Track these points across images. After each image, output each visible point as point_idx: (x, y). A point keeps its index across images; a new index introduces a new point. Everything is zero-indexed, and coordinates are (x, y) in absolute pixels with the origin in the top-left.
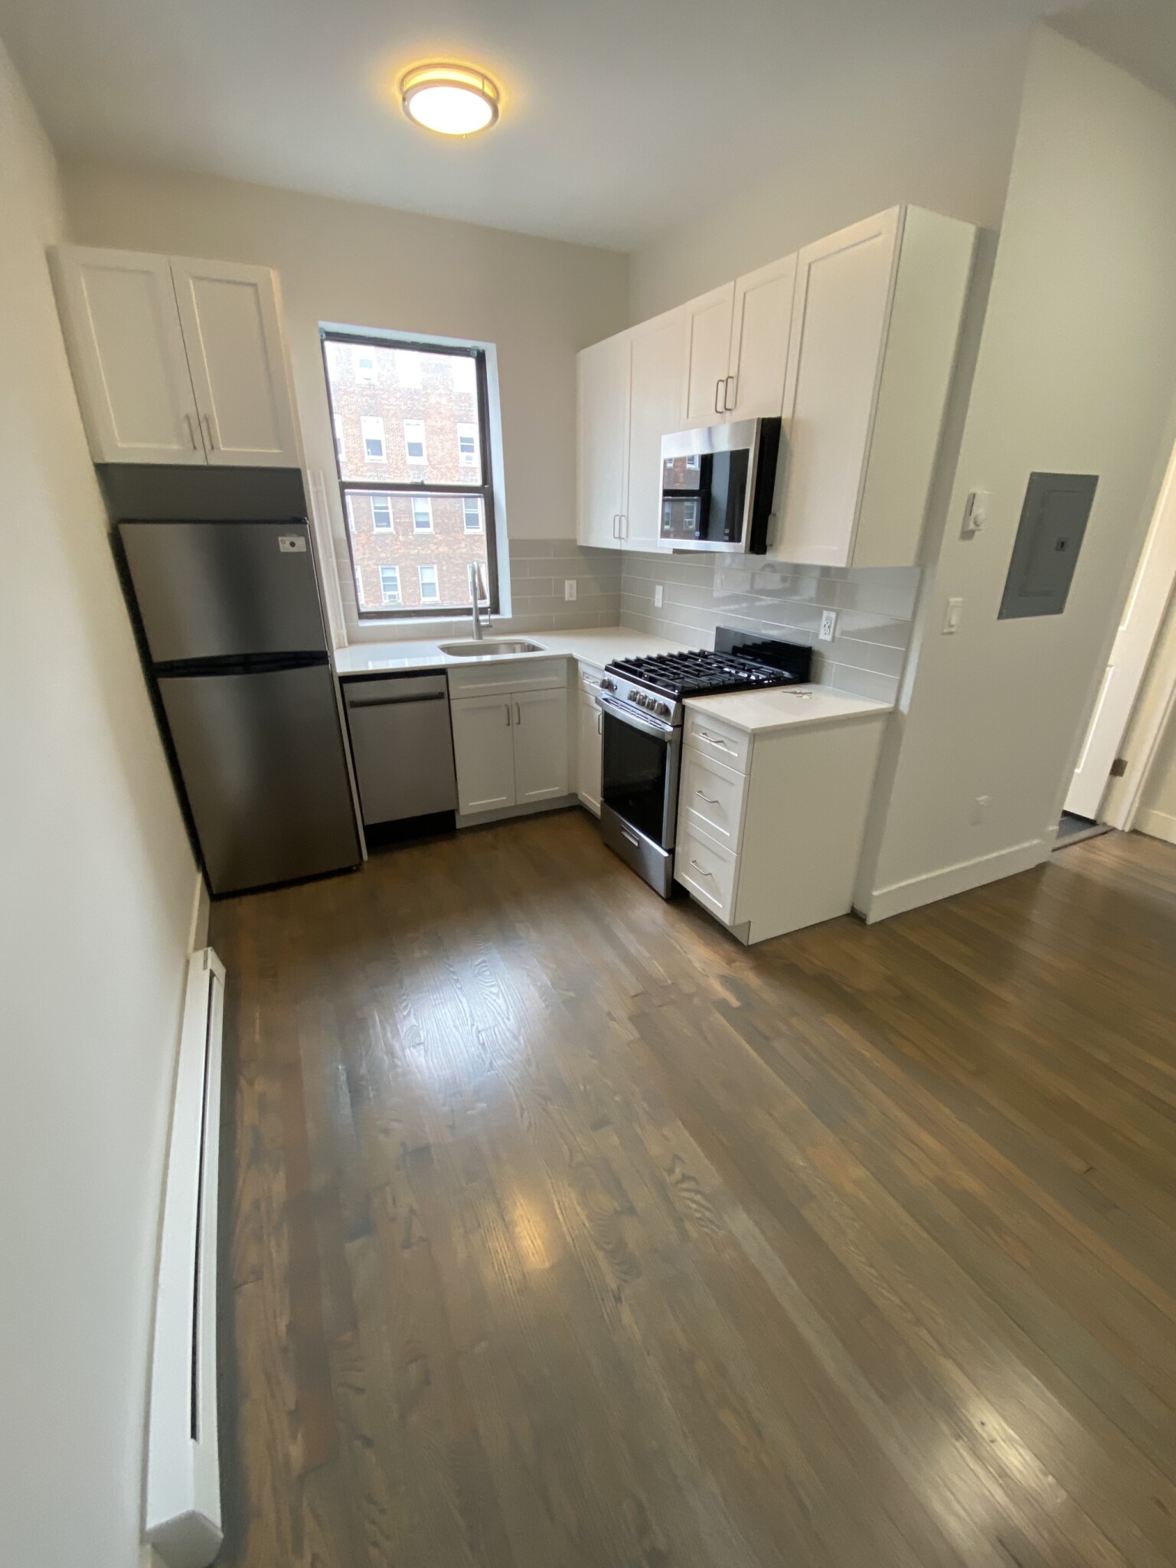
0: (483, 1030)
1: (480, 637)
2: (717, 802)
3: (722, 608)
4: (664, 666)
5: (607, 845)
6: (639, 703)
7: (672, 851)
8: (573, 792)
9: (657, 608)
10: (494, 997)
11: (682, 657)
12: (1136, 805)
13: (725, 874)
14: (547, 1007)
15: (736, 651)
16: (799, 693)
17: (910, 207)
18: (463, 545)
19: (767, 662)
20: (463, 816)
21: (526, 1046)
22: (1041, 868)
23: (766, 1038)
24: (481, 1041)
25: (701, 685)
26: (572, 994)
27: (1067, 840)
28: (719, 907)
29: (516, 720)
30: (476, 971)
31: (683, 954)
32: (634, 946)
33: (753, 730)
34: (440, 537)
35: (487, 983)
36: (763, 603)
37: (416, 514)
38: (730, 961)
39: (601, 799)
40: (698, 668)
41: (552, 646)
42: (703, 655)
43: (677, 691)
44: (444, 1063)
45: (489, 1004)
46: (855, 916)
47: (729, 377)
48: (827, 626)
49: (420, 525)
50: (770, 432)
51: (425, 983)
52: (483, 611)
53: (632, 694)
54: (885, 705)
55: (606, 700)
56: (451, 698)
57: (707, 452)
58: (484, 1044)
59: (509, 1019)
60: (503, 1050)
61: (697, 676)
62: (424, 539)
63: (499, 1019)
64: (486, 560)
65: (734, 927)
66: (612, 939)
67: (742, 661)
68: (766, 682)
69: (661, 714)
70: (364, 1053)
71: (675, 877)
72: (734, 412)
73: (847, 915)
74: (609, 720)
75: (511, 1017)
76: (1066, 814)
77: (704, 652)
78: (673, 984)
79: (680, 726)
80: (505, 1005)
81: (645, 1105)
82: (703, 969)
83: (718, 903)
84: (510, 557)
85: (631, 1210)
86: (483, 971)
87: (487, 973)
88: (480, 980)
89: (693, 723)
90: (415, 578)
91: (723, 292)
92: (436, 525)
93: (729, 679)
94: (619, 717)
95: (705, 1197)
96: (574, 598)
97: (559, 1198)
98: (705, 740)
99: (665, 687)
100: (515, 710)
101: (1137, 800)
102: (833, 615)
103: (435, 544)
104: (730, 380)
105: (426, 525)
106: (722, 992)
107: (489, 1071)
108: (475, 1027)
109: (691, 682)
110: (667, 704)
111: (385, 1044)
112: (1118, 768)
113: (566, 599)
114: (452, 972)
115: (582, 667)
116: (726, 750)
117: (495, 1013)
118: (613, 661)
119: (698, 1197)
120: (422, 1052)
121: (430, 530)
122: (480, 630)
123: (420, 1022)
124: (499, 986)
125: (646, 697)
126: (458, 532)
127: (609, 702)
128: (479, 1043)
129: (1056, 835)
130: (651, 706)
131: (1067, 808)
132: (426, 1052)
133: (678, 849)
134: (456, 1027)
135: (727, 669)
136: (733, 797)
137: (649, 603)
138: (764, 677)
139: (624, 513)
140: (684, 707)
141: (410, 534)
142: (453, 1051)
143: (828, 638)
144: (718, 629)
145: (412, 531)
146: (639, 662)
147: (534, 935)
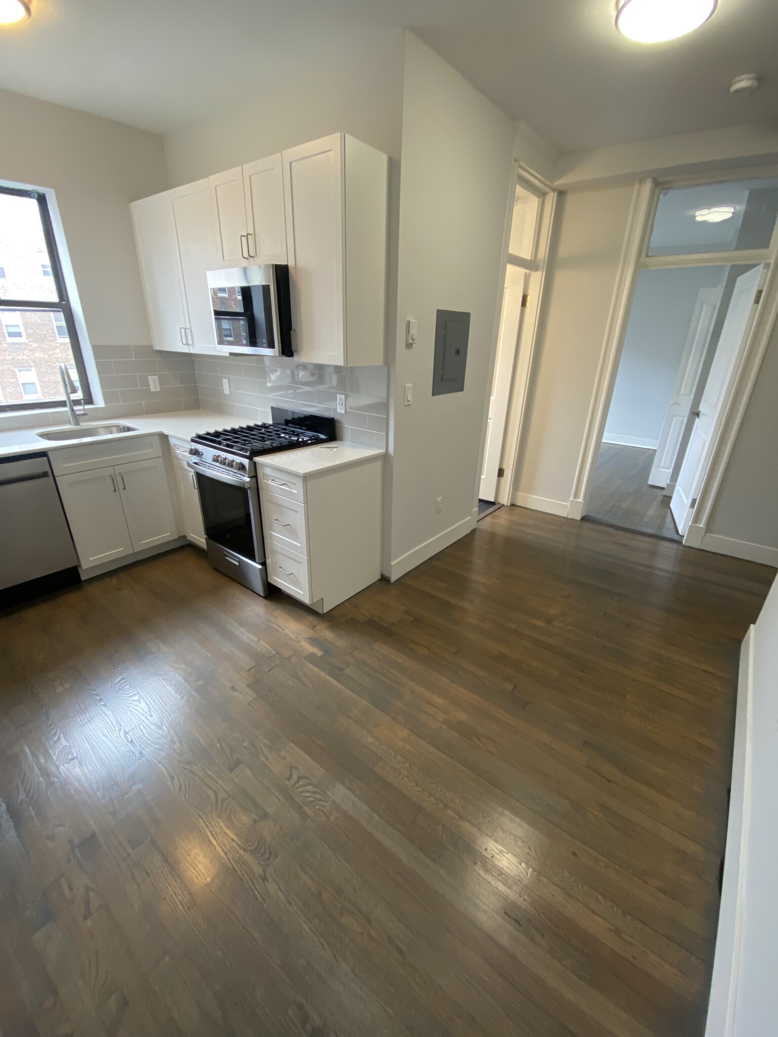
0: (129, 731)
1: (77, 424)
2: (289, 525)
3: (273, 394)
4: (237, 436)
5: (216, 569)
6: (221, 463)
7: (264, 564)
8: (181, 535)
9: (226, 394)
10: (136, 703)
11: (249, 428)
12: (511, 491)
13: (302, 571)
14: (182, 698)
15: (287, 422)
16: (331, 448)
17: (347, 135)
18: (58, 351)
19: (309, 429)
20: (87, 569)
21: (169, 731)
22: (473, 532)
23: (342, 670)
24: (130, 739)
25: (265, 447)
26: (201, 682)
27: (482, 515)
28: (301, 594)
29: (121, 487)
30: (117, 688)
31: (281, 631)
32: (246, 636)
33: (304, 474)
34: (35, 345)
35: (128, 694)
36: (301, 390)
37: (7, 326)
38: (313, 627)
39: (206, 536)
40: (262, 435)
41: (144, 426)
42: (265, 426)
43: (248, 453)
44: (99, 766)
45: (133, 710)
46: (384, 579)
47: (248, 234)
48: (341, 403)
49: (11, 335)
50: (282, 274)
51: (70, 710)
52: (77, 402)
53: (215, 457)
54: (381, 451)
55: (196, 463)
56: (56, 474)
57: (245, 284)
58: (132, 741)
59: (151, 716)
60: (150, 740)
61: (262, 441)
62: (18, 346)
63: (143, 718)
64: (73, 362)
65: (313, 604)
66: (228, 635)
67: (292, 429)
68: (310, 442)
69: (239, 469)
70: (20, 783)
71: (269, 581)
72: (256, 259)
73: (379, 580)
74: (201, 479)
75: (153, 714)
76: (480, 501)
77: (265, 424)
78: (276, 653)
79: (255, 477)
80: (146, 706)
81: (267, 742)
82: (296, 638)
83: (300, 591)
84: (95, 359)
85: (265, 816)
86: (123, 687)
87: (128, 687)
88: (122, 694)
89: (263, 474)
90: (12, 380)
91: (233, 173)
92: (28, 336)
93: (285, 442)
94: (208, 475)
95: (315, 786)
96: (158, 389)
97: (211, 829)
98: (273, 484)
99: (240, 450)
100: (119, 479)
101: (511, 488)
102: (343, 397)
103: (30, 350)
104: (249, 236)
105: (19, 335)
106: (309, 648)
107: (139, 759)
108: (122, 730)
109: (258, 445)
110: (242, 462)
111: (40, 769)
112: (501, 473)
113: (152, 391)
114: (94, 695)
115: (172, 441)
116: (289, 489)
117: (139, 714)
118: (196, 434)
119: (309, 788)
120: (77, 764)
121: (23, 339)
122: (76, 418)
123: (71, 742)
124: (139, 694)
125: (226, 459)
126: (51, 341)
127: (198, 465)
128: (128, 741)
129: (477, 513)
130: (231, 464)
131: (481, 497)
132: (80, 763)
133: (269, 561)
134: (105, 736)
135: (283, 435)
136: (298, 520)
137: (220, 392)
138: (308, 438)
139: (188, 326)
140: (255, 463)
141: (4, 342)
142: (105, 754)
143: (343, 412)
144: (272, 408)
145: (5, 341)
146: (217, 434)
147: (164, 648)
